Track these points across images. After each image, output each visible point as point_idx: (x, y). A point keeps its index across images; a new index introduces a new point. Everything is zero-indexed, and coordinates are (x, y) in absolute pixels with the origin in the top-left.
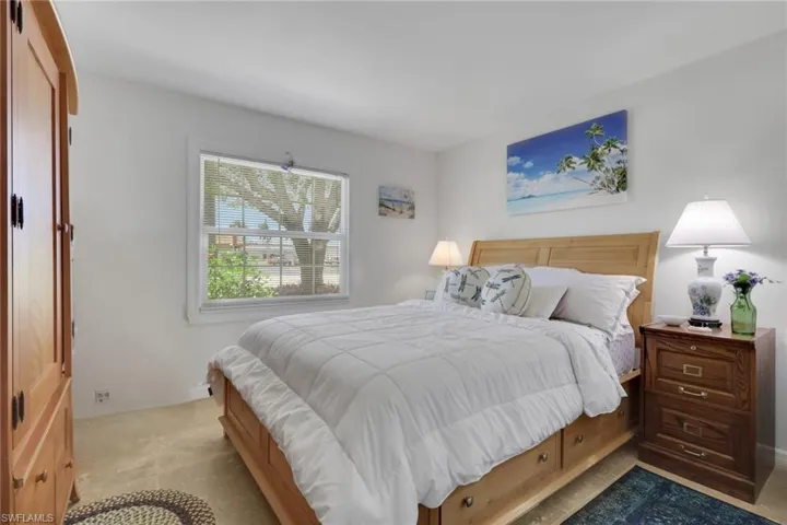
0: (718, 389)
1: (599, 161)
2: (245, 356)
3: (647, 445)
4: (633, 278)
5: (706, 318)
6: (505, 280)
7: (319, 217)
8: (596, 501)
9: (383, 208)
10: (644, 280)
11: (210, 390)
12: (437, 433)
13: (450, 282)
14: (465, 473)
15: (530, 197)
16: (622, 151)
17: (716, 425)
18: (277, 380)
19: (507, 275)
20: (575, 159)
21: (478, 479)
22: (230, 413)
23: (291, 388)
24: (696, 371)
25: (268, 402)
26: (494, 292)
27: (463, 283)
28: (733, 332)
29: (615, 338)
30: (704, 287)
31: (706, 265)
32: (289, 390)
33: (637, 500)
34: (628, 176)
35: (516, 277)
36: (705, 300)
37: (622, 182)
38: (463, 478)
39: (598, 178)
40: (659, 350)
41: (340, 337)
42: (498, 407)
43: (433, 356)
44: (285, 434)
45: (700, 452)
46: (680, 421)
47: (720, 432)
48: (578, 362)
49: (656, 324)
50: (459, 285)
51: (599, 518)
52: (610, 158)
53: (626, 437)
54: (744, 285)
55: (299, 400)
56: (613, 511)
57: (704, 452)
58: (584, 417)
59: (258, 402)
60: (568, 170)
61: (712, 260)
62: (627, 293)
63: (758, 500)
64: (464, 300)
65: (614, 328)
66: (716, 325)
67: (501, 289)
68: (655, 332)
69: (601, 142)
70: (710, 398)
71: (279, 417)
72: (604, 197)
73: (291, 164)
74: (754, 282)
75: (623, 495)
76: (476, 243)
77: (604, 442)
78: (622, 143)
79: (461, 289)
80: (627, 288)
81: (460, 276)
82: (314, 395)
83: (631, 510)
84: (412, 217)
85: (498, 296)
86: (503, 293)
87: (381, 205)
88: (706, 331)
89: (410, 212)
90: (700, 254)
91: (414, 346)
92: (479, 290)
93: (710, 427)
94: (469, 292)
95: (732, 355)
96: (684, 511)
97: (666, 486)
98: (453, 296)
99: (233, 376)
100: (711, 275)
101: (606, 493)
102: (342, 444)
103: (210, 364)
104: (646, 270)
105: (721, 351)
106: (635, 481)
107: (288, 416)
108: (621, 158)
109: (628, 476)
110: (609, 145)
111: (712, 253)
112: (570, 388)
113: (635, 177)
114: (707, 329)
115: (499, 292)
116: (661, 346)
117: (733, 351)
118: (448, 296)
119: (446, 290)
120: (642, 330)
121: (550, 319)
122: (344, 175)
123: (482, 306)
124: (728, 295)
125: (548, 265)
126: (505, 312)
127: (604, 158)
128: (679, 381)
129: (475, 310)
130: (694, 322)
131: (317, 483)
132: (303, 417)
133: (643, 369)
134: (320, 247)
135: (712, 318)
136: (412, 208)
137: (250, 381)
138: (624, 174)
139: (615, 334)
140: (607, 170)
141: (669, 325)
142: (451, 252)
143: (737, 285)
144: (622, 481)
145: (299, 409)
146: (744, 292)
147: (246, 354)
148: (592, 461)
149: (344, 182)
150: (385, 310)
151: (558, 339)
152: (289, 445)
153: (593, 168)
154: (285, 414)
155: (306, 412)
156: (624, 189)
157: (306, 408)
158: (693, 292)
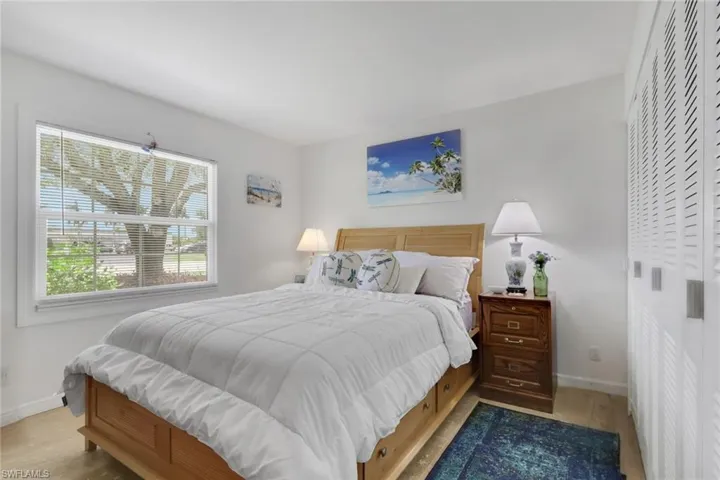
0: (529, 336)
1: (441, 166)
2: (120, 354)
3: (486, 385)
4: (471, 259)
5: (517, 286)
6: (380, 263)
7: (159, 201)
8: (460, 433)
9: (251, 196)
10: (478, 260)
11: (65, 400)
12: (360, 397)
13: (328, 265)
14: (384, 426)
15: (387, 192)
16: (458, 161)
17: (527, 362)
18: (177, 374)
19: (382, 259)
20: (423, 164)
21: (394, 431)
22: (96, 421)
23: (198, 378)
24: (516, 325)
25: (172, 398)
26: (370, 274)
27: (340, 267)
28: (535, 295)
29: (463, 305)
30: (516, 265)
31: (516, 248)
32: (197, 382)
33: (486, 427)
34: (463, 180)
35: (388, 260)
36: (517, 274)
37: (457, 184)
38: (384, 432)
39: (441, 180)
40: (492, 312)
41: (245, 323)
42: (399, 369)
43: (343, 332)
44: (209, 425)
45: (519, 383)
46: (506, 362)
47: (531, 367)
48: (445, 328)
49: (487, 293)
50: (336, 269)
51: (465, 446)
52: (450, 165)
53: (471, 382)
54: (541, 262)
55: (215, 390)
56: (472, 438)
57: (523, 382)
58: (451, 369)
59: (157, 400)
60: (418, 172)
61: (520, 245)
62: (468, 271)
63: (554, 410)
64: (341, 281)
65: (461, 298)
66: (523, 291)
67: (376, 271)
68: (489, 299)
69: (443, 152)
70: (525, 344)
71: (196, 409)
72: (446, 196)
73: (154, 146)
74: (547, 259)
75: (476, 425)
76: (341, 231)
77: (460, 387)
78: (458, 155)
79: (338, 272)
80: (468, 266)
81: (336, 261)
82: (233, 382)
83: (484, 435)
84: (279, 205)
85: (374, 277)
86: (378, 274)
87: (249, 193)
88: (518, 295)
89: (277, 201)
90: (512, 240)
91: (321, 324)
92: (354, 273)
93: (525, 364)
94: (345, 275)
95: (537, 312)
96: (515, 427)
97: (501, 412)
98: (332, 279)
99: (111, 378)
100: (519, 255)
101: (465, 425)
102: (282, 421)
103: (68, 370)
104: (477, 252)
105: (530, 309)
106: (482, 413)
107: (206, 407)
108: (457, 166)
109: (475, 410)
110: (448, 155)
111: (520, 239)
112: (441, 347)
113: (467, 181)
114: (518, 294)
115: (375, 273)
116: (494, 309)
117: (538, 309)
118: (325, 278)
119: (324, 273)
120: (480, 298)
121: (416, 293)
122: (212, 161)
123: (359, 287)
124: (531, 270)
125: (404, 250)
126: (381, 290)
127: (445, 165)
128: (505, 333)
129: (353, 291)
130: (510, 290)
131: (264, 462)
132: (226, 405)
133: (481, 328)
134: (161, 233)
135: (522, 286)
136: (279, 197)
137: (139, 380)
138: (459, 178)
139: (462, 302)
140: (447, 174)
141: (495, 293)
142: (317, 239)
143: (537, 262)
144: (472, 415)
145: (219, 398)
146: (541, 267)
147: (121, 352)
148: (453, 403)
149: (211, 169)
150: (266, 295)
151: (429, 309)
152: (215, 435)
153: (437, 172)
154: (201, 406)
155: (229, 400)
156: (459, 190)
157: (225, 395)
158: (509, 268)
